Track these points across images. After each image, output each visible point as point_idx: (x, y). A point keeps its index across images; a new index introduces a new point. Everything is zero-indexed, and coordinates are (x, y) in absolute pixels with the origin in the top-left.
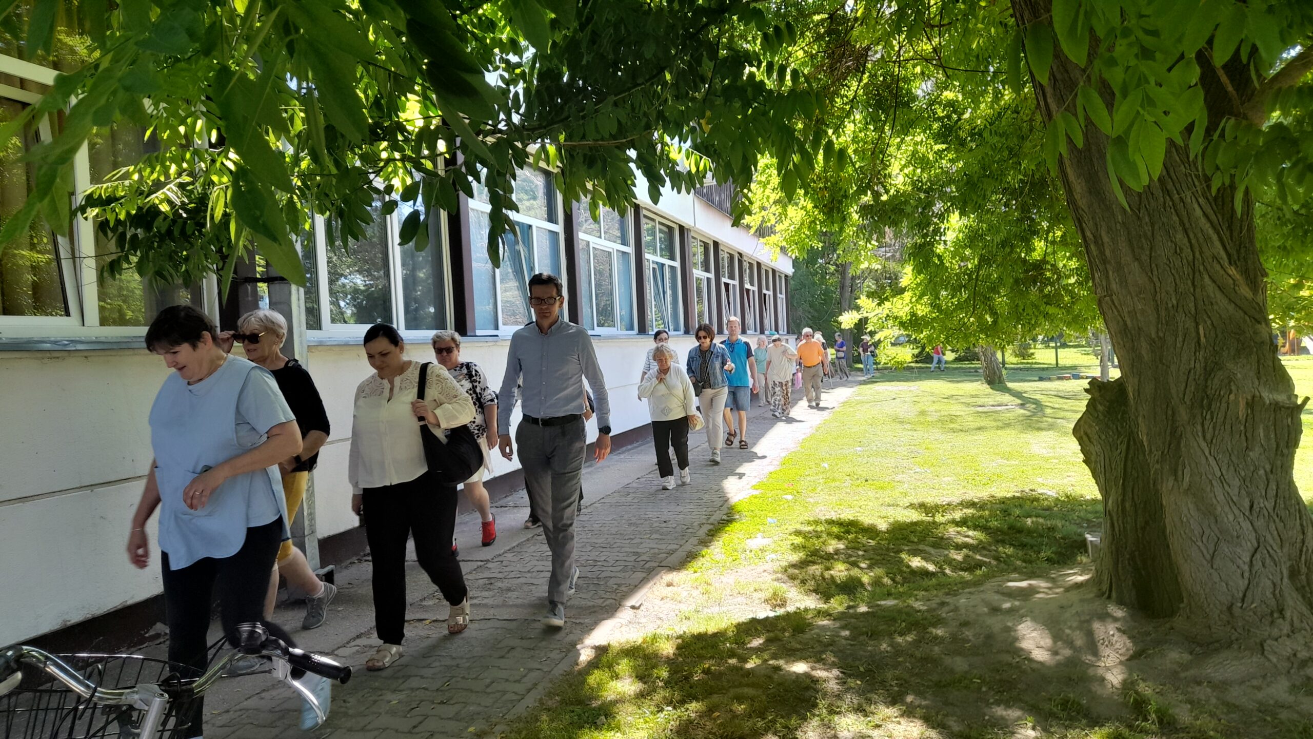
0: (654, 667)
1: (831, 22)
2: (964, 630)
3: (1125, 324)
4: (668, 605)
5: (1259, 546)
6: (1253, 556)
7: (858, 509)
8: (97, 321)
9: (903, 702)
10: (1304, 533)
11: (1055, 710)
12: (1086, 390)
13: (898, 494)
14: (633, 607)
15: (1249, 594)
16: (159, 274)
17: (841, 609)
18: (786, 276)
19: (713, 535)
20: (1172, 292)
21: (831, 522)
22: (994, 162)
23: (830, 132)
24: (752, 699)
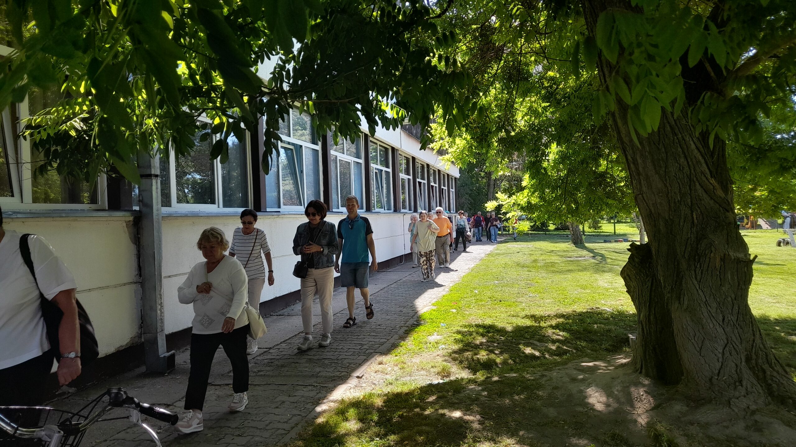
0: (370, 413)
1: (482, 30)
2: (555, 391)
3: (651, 211)
4: (379, 376)
5: (728, 343)
6: (724, 349)
7: (495, 318)
8: (31, 200)
9: (518, 435)
10: (754, 335)
11: (607, 440)
12: (629, 250)
13: (519, 310)
14: (358, 377)
15: (722, 371)
16: (70, 173)
17: (482, 378)
18: (455, 178)
19: (408, 334)
20: (677, 193)
21: (478, 326)
22: (577, 114)
23: (481, 94)
24: (427, 433)
